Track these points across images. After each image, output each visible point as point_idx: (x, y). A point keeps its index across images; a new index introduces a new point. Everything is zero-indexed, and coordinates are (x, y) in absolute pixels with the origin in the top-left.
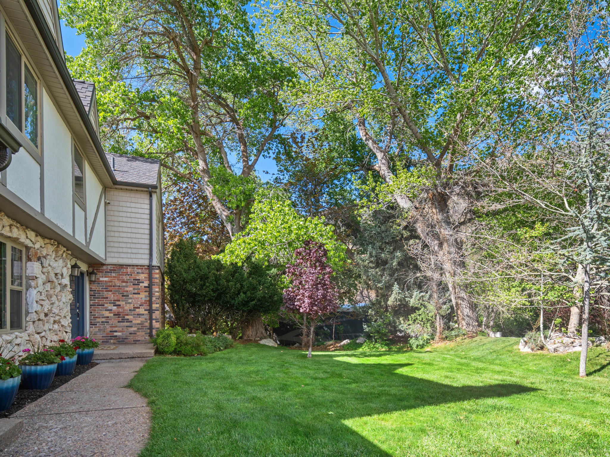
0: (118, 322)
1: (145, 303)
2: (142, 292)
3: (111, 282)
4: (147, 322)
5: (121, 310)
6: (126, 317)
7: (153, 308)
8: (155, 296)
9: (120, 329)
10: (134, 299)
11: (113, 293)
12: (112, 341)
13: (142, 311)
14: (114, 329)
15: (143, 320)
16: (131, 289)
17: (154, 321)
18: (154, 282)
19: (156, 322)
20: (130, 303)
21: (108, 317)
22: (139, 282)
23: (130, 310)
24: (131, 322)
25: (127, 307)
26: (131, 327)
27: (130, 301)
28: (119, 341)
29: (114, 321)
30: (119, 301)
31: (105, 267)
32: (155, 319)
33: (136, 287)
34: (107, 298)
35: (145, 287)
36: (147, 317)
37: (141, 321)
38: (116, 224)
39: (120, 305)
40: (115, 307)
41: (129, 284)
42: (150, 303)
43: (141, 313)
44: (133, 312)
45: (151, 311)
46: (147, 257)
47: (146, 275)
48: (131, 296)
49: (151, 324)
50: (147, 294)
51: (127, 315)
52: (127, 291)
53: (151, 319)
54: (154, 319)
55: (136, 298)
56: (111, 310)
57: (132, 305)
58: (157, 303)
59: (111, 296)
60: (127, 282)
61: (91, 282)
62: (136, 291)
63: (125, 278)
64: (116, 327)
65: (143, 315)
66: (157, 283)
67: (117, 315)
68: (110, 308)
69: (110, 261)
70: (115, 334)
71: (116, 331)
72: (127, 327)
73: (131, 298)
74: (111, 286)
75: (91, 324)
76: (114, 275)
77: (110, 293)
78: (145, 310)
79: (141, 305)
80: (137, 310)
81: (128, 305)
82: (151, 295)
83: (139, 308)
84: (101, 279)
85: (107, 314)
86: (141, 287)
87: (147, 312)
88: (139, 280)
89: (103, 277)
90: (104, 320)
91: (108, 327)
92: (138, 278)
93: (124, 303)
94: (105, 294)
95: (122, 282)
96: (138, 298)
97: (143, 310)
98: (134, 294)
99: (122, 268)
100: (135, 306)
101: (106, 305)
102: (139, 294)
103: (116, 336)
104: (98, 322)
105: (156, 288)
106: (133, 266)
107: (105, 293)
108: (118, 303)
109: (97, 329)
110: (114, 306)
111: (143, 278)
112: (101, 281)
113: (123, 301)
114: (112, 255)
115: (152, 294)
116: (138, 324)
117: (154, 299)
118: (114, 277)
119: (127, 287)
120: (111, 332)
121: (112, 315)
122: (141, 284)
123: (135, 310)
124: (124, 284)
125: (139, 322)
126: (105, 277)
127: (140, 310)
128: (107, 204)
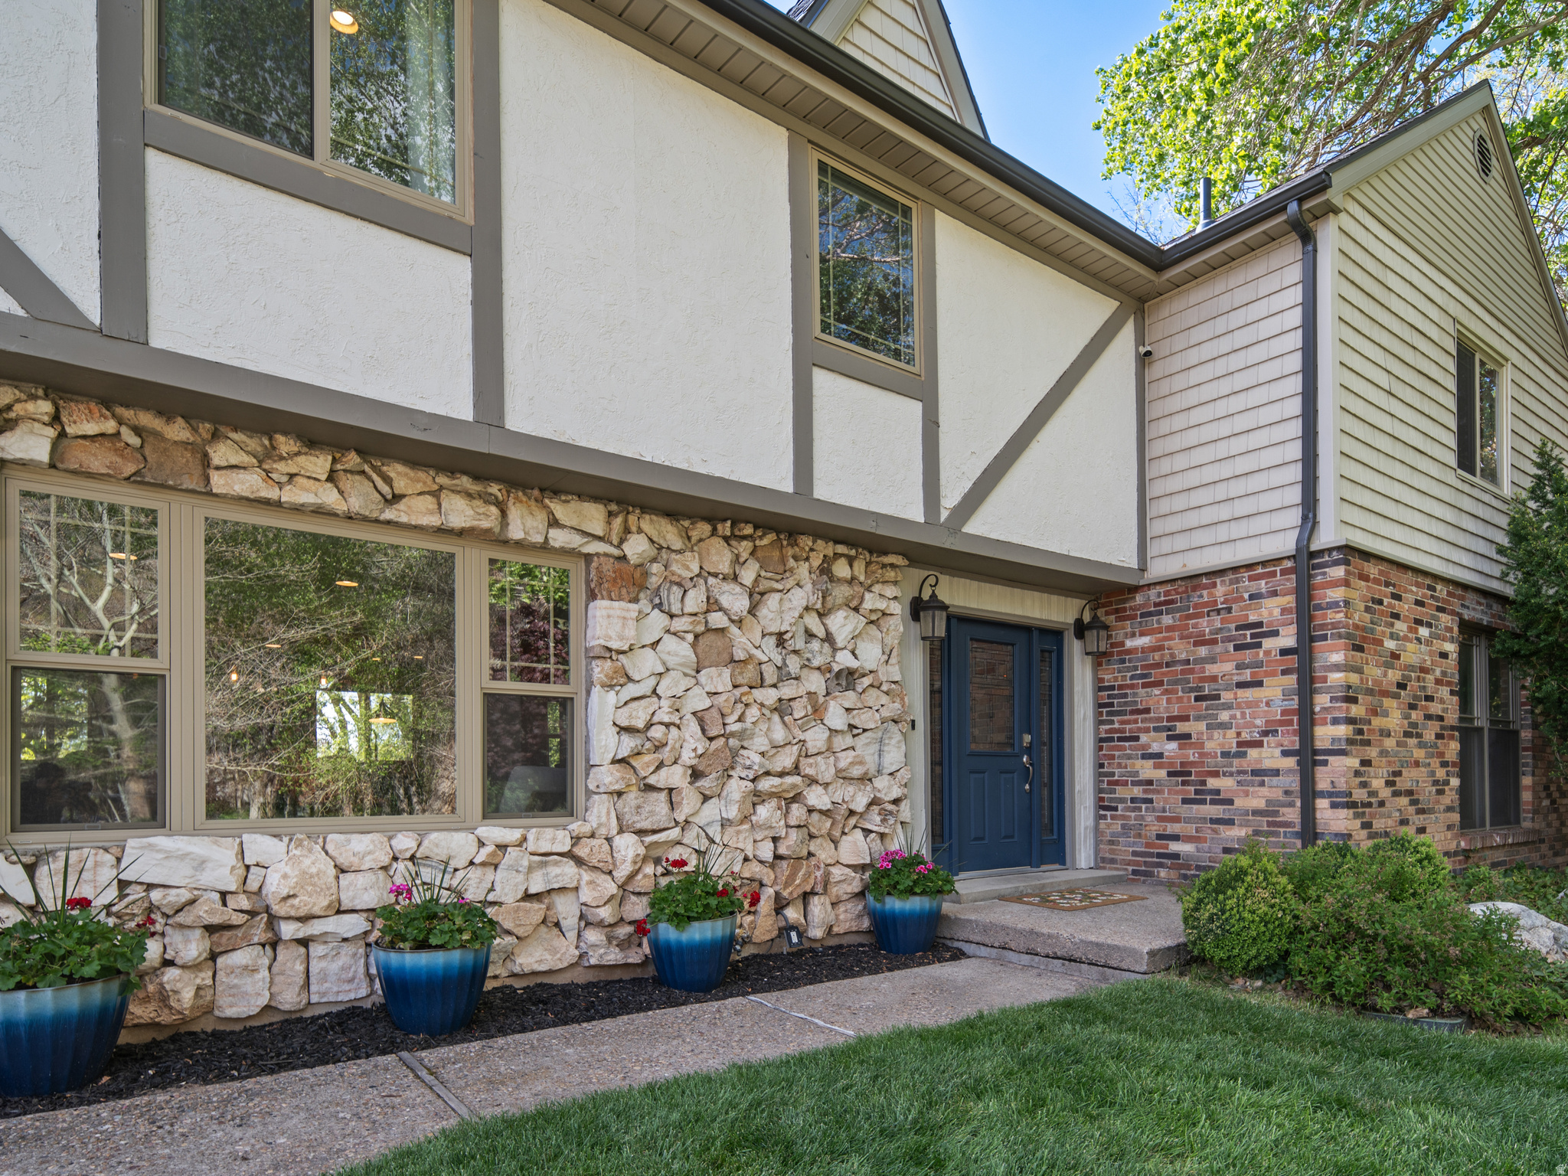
0: (1185, 801)
1: (1282, 723)
2: (1273, 674)
3: (1160, 648)
4: (1291, 805)
5: (1192, 755)
6: (1212, 783)
7: (1319, 745)
8: (1328, 690)
9: (1191, 829)
10: (1239, 707)
11: (1166, 692)
12: (1163, 873)
13: (1269, 756)
14: (1172, 828)
15: (1277, 794)
16: (1228, 667)
17: (1322, 803)
18: (1323, 627)
19: (1334, 806)
20: (1224, 726)
21: (1150, 782)
22: (1260, 631)
23: (1225, 755)
24: (1230, 802)
25: (1217, 742)
26: (1230, 822)
27: (1224, 716)
28: (1185, 877)
29: (1169, 799)
30: (1186, 718)
31: (1139, 599)
32: (1330, 795)
33: (1248, 655)
34: (1147, 711)
35: (1284, 652)
36: (1294, 783)
37: (1269, 802)
38: (1178, 422)
39: (1188, 736)
40: (1173, 746)
41: (1219, 648)
42: (1306, 718)
43: (1268, 764)
44: (1236, 762)
45: (1308, 757)
46: (1294, 517)
47: (1289, 600)
48: (1226, 696)
49: (1308, 813)
50: (1292, 680)
51: (1215, 774)
52: (1214, 679)
53: (1309, 793)
54: (1323, 795)
55: (1250, 704)
56: (1160, 755)
57: (1231, 733)
58: (1335, 721)
59: (1159, 702)
60: (1214, 642)
61: (1099, 658)
62: (1247, 675)
63: (1205, 625)
64: (1176, 820)
65: (1276, 773)
66: (1334, 625)
67: (1180, 773)
68: (1155, 748)
69: (1159, 569)
70: (1175, 847)
71: (1176, 838)
72: (1213, 821)
73: (1228, 707)
74: (1158, 665)
75: (1103, 806)
76: (1167, 620)
77: (1156, 691)
78: (1286, 753)
79: (1266, 733)
80: (1253, 753)
81: (1216, 734)
82: (1307, 684)
83: (1259, 744)
84: (1129, 644)
85: (1147, 770)
86: (1267, 653)
87: (1291, 762)
88: (1260, 624)
89: (1133, 635)
90: (1137, 791)
91: (1150, 818)
92: (1253, 618)
93: (1202, 726)
94: (1143, 696)
95: (1196, 644)
96: (1255, 704)
97: (1277, 752)
98: (1241, 685)
99: (1195, 589)
100: (1245, 736)
101: (1144, 738)
102: (1260, 684)
103: (1176, 856)
104: (1122, 800)
105: (1333, 650)
106: (1235, 569)
107: (1141, 691)
108: (1181, 727)
109: (1117, 826)
110: (1170, 738)
111: (1277, 612)
112: (1129, 652)
113: (1198, 718)
114: (1166, 545)
115: (1312, 680)
116: (1256, 812)
117: (1322, 701)
118: (1170, 629)
119: (1212, 660)
120: (1160, 837)
121: (1162, 773)
122: (1268, 643)
123: (1243, 755)
124: (1203, 651)
125: (1260, 804)
126: (1142, 634)
127: (1265, 751)
128: (1145, 361)
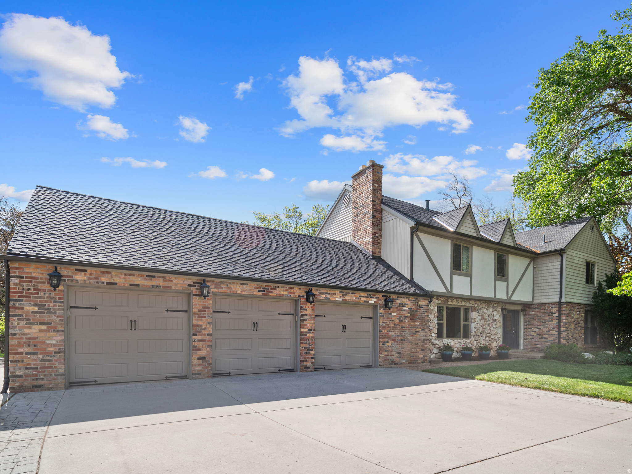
0: (539, 339)
1: (556, 327)
2: (555, 320)
3: (536, 314)
4: (557, 339)
5: (541, 331)
6: (544, 336)
7: (561, 331)
8: (563, 323)
9: (541, 343)
10: (549, 324)
11: (537, 321)
12: (535, 350)
13: (554, 332)
14: (537, 343)
15: (555, 338)
16: (547, 318)
17: (562, 339)
18: (563, 313)
19: (563, 340)
20: (546, 327)
21: (533, 336)
22: (553, 313)
23: (547, 332)
24: (547, 339)
25: (545, 330)
26: (547, 342)
27: (547, 326)
28: (539, 351)
29: (537, 338)
30: (540, 326)
31: (532, 306)
32: (563, 338)
33: (551, 317)
34: (533, 324)
35: (556, 316)
36: (557, 336)
37: (553, 339)
38: (540, 278)
39: (540, 328)
40: (538, 330)
41: (546, 315)
42: (559, 327)
43: (553, 333)
44: (548, 333)
45: (560, 332)
46: (558, 296)
47: (557, 309)
48: (547, 323)
49: (559, 340)
50: (557, 321)
51: (545, 335)
52: (545, 320)
53: (560, 338)
54: (562, 338)
55: (550, 324)
56: (535, 331)
57: (548, 328)
58: (564, 327)
59: (536, 323)
60: (545, 314)
61: (525, 315)
62: (550, 320)
63: (544, 311)
64: (538, 342)
65: (555, 335)
66: (564, 313)
67: (539, 334)
68: (535, 330)
69: (536, 301)
70: (538, 346)
71: (538, 344)
72: (544, 342)
73: (547, 324)
74: (536, 317)
75: (524, 339)
76: (537, 310)
77: (535, 321)
78: (556, 332)
79: (553, 329)
80: (551, 331)
81: (545, 328)
82: (560, 321)
83: (552, 330)
84: (530, 313)
85: (533, 334)
86: (554, 316)
87: (557, 333)
88: (553, 312)
89: (531, 312)
90: (531, 337)
91: (533, 341)
92: (552, 311)
93: (543, 327)
94: (532, 322)
95: (542, 314)
96: (552, 324)
97: (555, 331)
98: (549, 321)
99: (542, 305)
100: (550, 329)
101: (533, 328)
102: (552, 321)
103: (538, 347)
104: (528, 338)
105: (564, 317)
106: (549, 303)
107: (532, 321)
108: (539, 327)
109: (527, 342)
110: (537, 329)
111: (555, 310)
112: (530, 314)
113: (542, 326)
114: (537, 298)
115: (561, 321)
116: (551, 340)
117: (562, 324)
118: (538, 311)
119: (545, 317)
120: (535, 344)
121: (536, 334)
122: (554, 315)
124: (543, 315)
125: (552, 339)
126: (533, 312)
127: (553, 331)
128: (534, 268)
